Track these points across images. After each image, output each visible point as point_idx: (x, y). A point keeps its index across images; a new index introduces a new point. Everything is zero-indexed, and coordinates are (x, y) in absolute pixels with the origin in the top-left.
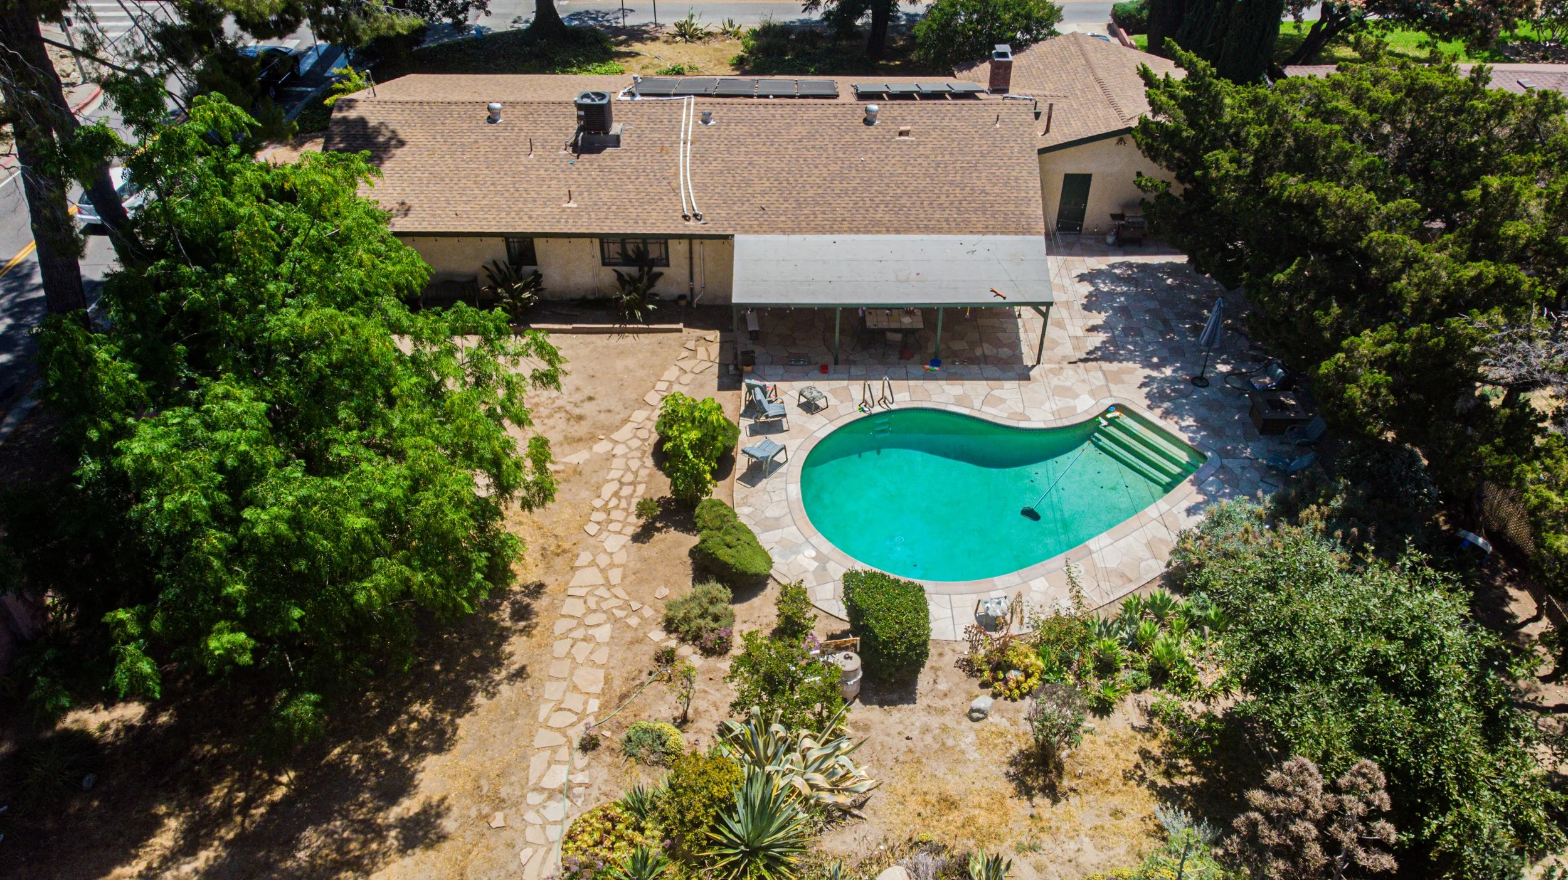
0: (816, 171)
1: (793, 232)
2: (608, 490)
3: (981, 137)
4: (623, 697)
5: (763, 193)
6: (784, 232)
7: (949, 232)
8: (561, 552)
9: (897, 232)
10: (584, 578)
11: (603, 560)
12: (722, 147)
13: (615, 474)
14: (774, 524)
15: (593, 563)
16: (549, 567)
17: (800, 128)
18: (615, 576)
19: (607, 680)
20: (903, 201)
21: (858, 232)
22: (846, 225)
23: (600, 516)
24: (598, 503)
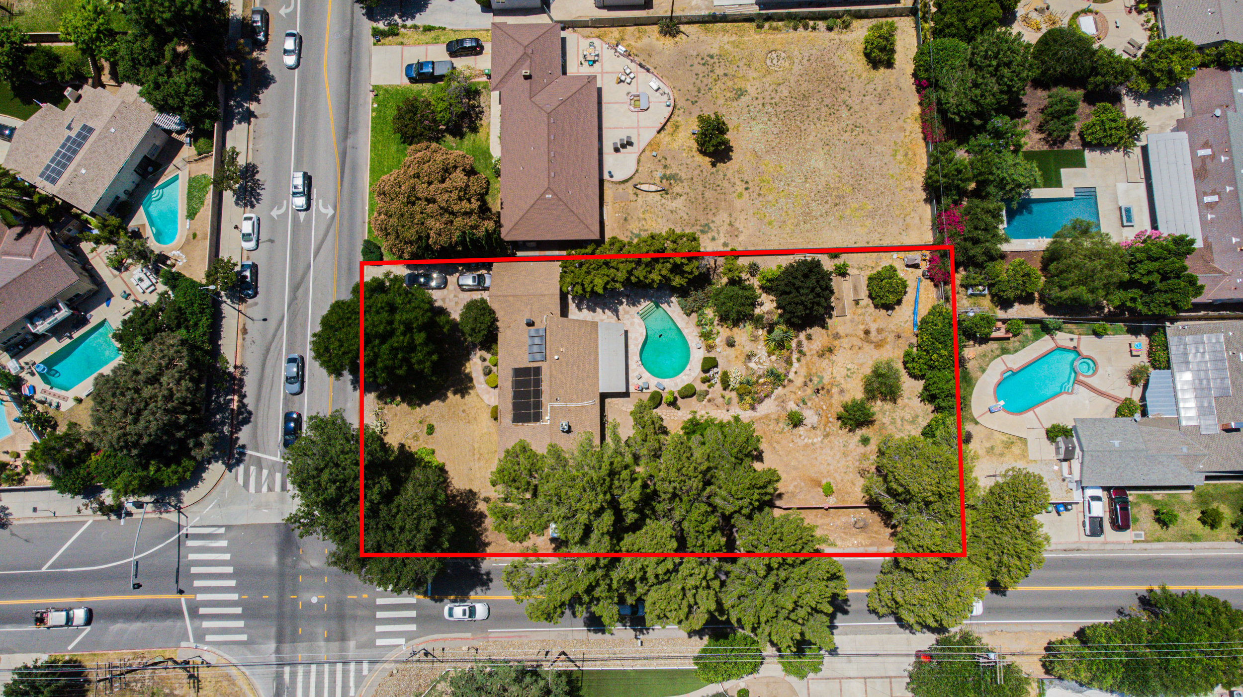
0: (576, 373)
3: (563, 331)
4: (717, 406)
5: (585, 386)
9: (598, 355)
11: (683, 413)
12: (568, 396)
17: (560, 376)
19: (714, 410)
20: (587, 353)
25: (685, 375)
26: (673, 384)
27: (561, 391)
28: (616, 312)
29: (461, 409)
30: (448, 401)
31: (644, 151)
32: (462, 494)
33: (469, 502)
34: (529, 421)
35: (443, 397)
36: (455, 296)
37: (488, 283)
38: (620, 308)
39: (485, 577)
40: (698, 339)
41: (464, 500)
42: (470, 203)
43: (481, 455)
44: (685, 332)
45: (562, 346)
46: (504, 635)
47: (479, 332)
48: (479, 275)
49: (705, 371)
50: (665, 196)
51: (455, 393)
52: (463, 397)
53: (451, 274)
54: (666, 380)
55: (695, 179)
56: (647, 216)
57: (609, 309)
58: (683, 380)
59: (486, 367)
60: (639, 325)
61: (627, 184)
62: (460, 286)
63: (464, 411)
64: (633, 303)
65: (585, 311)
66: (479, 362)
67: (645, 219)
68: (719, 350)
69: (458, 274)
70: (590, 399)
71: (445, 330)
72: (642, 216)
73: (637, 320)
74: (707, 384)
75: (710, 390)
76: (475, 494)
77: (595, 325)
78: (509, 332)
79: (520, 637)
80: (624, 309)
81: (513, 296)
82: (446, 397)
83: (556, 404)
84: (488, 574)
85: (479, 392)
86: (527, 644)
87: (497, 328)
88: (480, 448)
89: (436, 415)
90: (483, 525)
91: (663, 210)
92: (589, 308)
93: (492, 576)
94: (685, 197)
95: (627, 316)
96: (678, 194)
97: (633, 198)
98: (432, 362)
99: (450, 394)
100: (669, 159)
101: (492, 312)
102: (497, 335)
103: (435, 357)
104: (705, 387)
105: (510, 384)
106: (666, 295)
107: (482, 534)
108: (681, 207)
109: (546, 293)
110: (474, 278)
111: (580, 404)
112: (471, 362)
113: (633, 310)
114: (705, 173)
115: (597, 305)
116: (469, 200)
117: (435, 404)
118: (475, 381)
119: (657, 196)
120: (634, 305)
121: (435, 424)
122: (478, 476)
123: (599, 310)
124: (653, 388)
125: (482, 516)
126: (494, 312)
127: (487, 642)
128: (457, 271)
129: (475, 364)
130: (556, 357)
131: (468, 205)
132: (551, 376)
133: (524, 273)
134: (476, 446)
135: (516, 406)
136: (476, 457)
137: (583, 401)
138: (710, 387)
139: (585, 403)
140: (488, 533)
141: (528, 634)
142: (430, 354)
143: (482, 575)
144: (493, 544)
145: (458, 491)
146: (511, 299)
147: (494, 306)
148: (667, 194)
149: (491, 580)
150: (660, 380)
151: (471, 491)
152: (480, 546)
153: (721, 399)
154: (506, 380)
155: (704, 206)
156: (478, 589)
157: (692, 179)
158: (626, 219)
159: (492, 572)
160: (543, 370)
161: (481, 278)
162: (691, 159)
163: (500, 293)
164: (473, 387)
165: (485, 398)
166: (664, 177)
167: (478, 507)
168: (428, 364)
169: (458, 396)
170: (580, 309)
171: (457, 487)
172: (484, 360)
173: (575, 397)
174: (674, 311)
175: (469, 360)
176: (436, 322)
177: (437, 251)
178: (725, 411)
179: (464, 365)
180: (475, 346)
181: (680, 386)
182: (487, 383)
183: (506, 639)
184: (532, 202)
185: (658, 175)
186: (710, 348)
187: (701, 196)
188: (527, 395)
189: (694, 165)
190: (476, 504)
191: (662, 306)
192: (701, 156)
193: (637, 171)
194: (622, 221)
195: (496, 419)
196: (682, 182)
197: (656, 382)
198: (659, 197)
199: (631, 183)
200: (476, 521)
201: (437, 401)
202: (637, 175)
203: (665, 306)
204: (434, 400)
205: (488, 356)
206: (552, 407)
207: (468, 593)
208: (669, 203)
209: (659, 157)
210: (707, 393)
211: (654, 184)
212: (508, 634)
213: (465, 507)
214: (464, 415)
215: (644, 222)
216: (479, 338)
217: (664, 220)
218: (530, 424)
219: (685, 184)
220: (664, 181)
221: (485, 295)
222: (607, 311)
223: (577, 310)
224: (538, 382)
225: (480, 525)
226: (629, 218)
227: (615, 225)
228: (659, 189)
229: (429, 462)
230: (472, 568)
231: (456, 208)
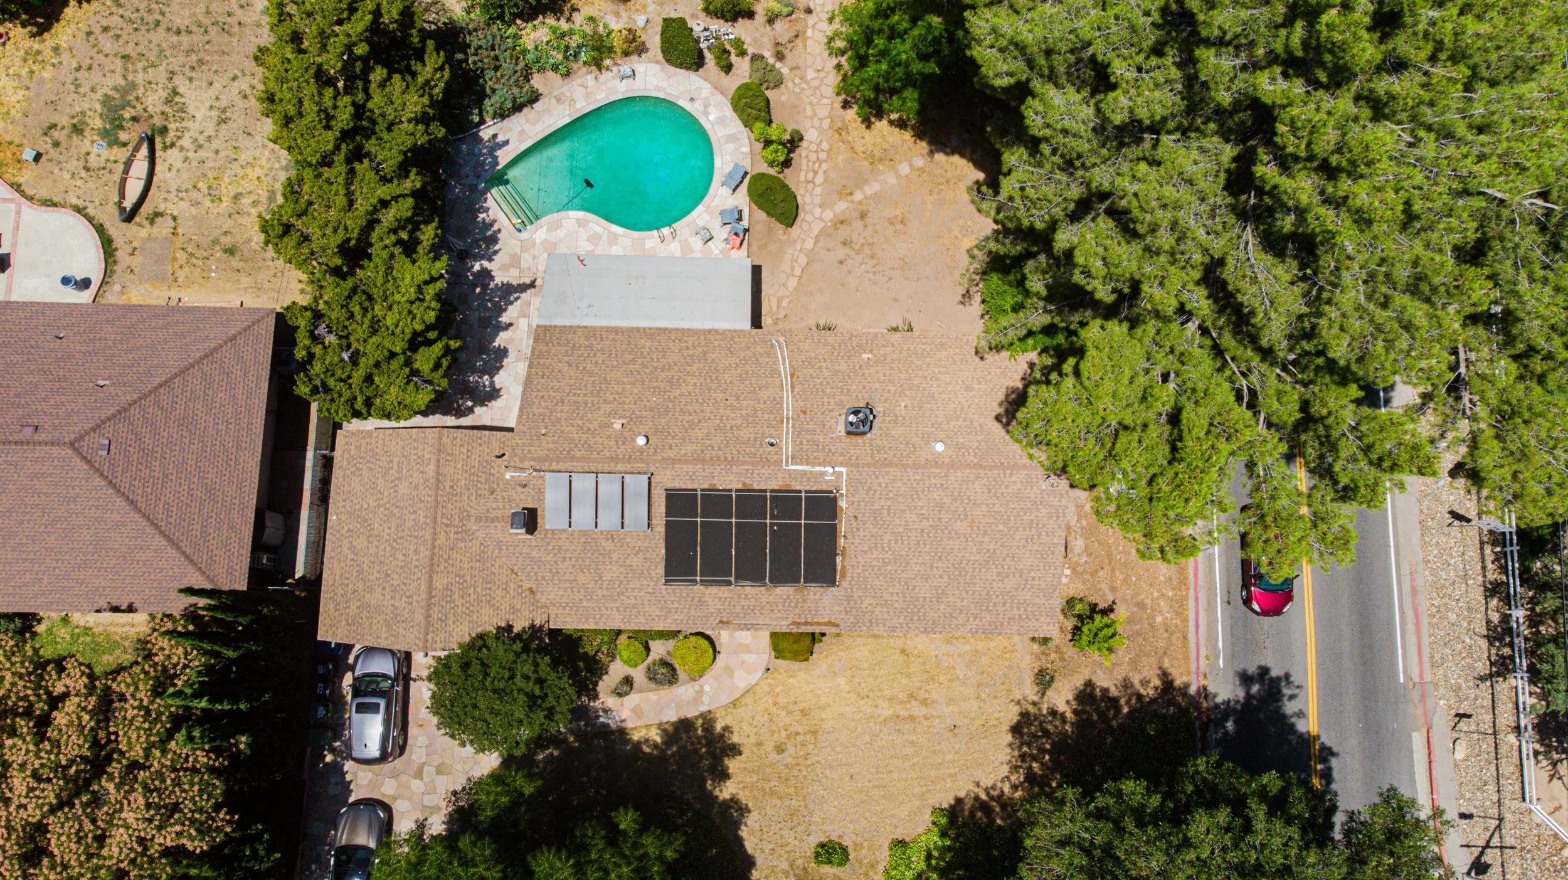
0: (690, 389)
1: (710, 331)
2: (820, 179)
3: (558, 420)
4: (797, 36)
5: (729, 367)
6: (716, 331)
7: (601, 328)
8: (839, 131)
9: (638, 329)
10: (823, 112)
11: (816, 122)
12: (759, 413)
13: (818, 191)
14: (732, 138)
15: (821, 120)
16: (843, 120)
17: (700, 435)
18: (809, 112)
19: (805, 47)
20: (630, 357)
21: (665, 330)
22: (673, 336)
23: (823, 156)
24: (824, 166)
25: (706, 114)
26: (730, 147)
27: (745, 434)
28: (509, 291)
29: (774, 757)
30: (744, 797)
31: (17, 187)
32: (1023, 757)
33: (1046, 734)
34: (833, 530)
35: (733, 812)
36: (419, 775)
37: (384, 666)
38: (500, 278)
39: (1255, 689)
40: (606, 76)
41: (1043, 751)
42: (65, 696)
43: (912, 696)
44: (583, 106)
45: (609, 425)
46: (1412, 639)
47: (540, 681)
48: (357, 693)
49: (698, 62)
50: (171, 136)
51: (723, 775)
52: (734, 750)
53: (346, 788)
54: (718, 163)
55: (130, 50)
56: (227, 191)
57: (501, 310)
58: (721, 121)
59: (652, 676)
60: (554, 227)
61: (119, 242)
62: (384, 758)
63: (780, 749)
64: (489, 240)
65: (500, 379)
66: (633, 699)
67: (237, 197)
68: (641, 21)
69: (348, 766)
70: (770, 354)
71: (528, 790)
72: (226, 202)
73: (539, 233)
74: (733, 58)
75: (751, 51)
76: (1024, 715)
77: (543, 334)
78: (549, 594)
79: (1414, 592)
80: (505, 268)
81: (432, 573)
82: (734, 802)
83: (787, 447)
84: (1246, 679)
85: (725, 699)
86: (1434, 573)
87: (535, 631)
88: (892, 699)
89: (789, 835)
90: (1114, 692)
91: (215, 144)
92: (493, 368)
93: (1252, 669)
94: (180, 82)
95: (526, 261)
96: (168, 102)
97: (163, 227)
98: (644, 828)
99: (726, 792)
100: (54, 119)
101: (480, 642)
102: (555, 633)
103: (626, 820)
104: (743, 69)
105: (713, 590)
106: (471, 153)
107: (1139, 697)
108: (213, 92)
109: (431, 469)
110: (362, 708)
111: (787, 382)
112: (629, 725)
113: (508, 243)
114: (115, 21)
115: (484, 346)
116: (56, 701)
117: (751, 836)
118: (691, 713)
119: (167, 159)
120: (494, 240)
121: (814, 840)
122: (974, 705)
123: (502, 339)
124: (742, 199)
125: (1087, 696)
126: (481, 636)
127: (1436, 686)
128: (336, 769)
129: (637, 711)
130: (641, 441)
131: (71, 705)
132: (698, 459)
133: (360, 543)
134: (886, 711)
135: (785, 575)
136: (918, 711)
137: (775, 373)
138: (742, 53)
139: (784, 369)
140: (1136, 680)
141: (1405, 570)
142: (614, 837)
143: (1249, 697)
144: (1166, 664)
145: (1015, 768)
146: (440, 582)
147: (460, 633)
148: (164, 130)
149: (1264, 671)
150: (718, 178)
151: (1016, 730)
152: (1172, 702)
153: (779, 25)
154: (701, 603)
155: (214, 31)
156: (1290, 708)
157: (126, 57)
158: (230, 251)
159: (1239, 667)
160: (677, 485)
161: (366, 687)
162: (65, 57)
163: (419, 617)
164: (708, 719)
165: (743, 680)
166: (110, 136)
167: (1062, 707)
168: (650, 844)
169: (733, 765)
170: (494, 394)
171: (1005, 770)
172: (628, 681)
173: (764, 395)
174: (522, 132)
175: (622, 732)
176: (496, 821)
177: (240, 825)
178: (811, 20)
179: (638, 745)
180: (580, 713)
181: (735, 125)
182: (697, 675)
183: (1425, 631)
184: (120, 502)
185: (99, 152)
186: (634, 46)
187: (184, 38)
188: (751, 536)
189: (84, 50)
190: (1053, 712)
191: (502, 163)
192: (57, 28)
193: (79, 210)
194: (235, 262)
195: (814, 638)
196: (133, 86)
197: (726, 191)
198: (173, 153)
199: (117, 230)
200: (1102, 715)
201: (744, 832)
202: (91, 211)
203: (504, 157)
204: (740, 841)
205: (617, 670)
206: (795, 460)
207: (1301, 735)
208: (194, 127)
209: (45, 145)
210: (757, 58)
211: (128, 164)
212: (1411, 628)
213: (1061, 746)
214: (791, 750)
215: (246, 201)
216: (562, 684)
217: (244, 142)
218: (843, 528)
219: (140, 78)
220: (123, 136)
221: (422, 664)
222: (505, 318)
223: (495, 404)
224: (717, 501)
225: (1114, 701)
226: (227, 241)
227: (245, 281)
228: (144, 151)
229: (929, 856)
230: (1230, 725)
231: (75, 746)
